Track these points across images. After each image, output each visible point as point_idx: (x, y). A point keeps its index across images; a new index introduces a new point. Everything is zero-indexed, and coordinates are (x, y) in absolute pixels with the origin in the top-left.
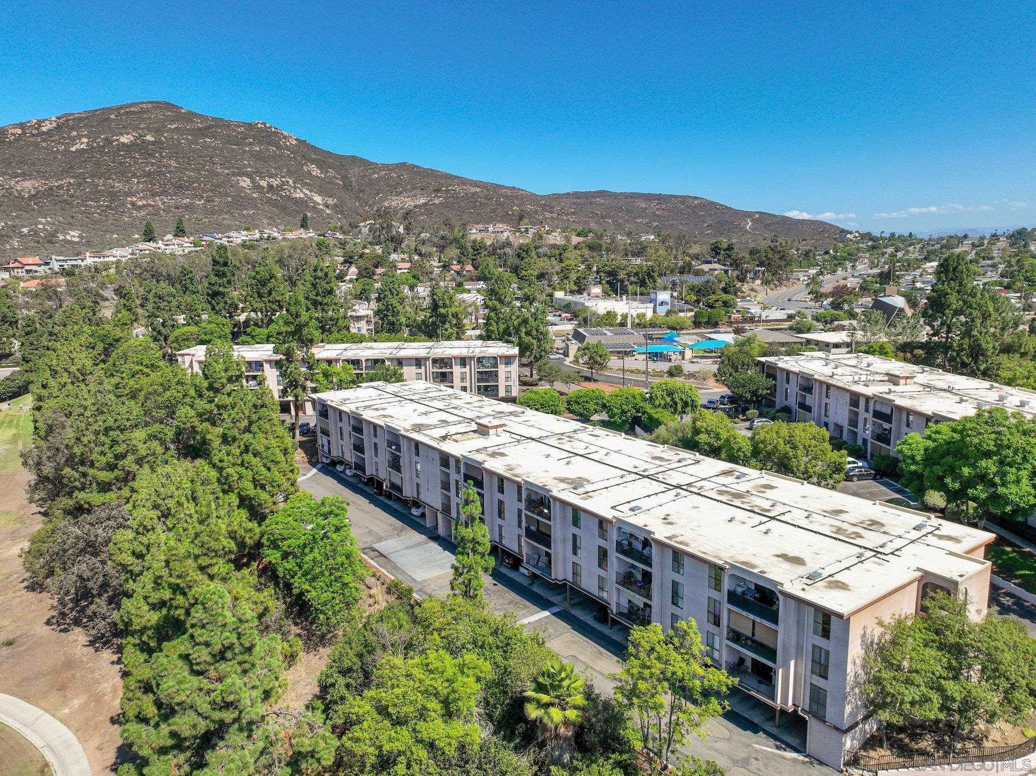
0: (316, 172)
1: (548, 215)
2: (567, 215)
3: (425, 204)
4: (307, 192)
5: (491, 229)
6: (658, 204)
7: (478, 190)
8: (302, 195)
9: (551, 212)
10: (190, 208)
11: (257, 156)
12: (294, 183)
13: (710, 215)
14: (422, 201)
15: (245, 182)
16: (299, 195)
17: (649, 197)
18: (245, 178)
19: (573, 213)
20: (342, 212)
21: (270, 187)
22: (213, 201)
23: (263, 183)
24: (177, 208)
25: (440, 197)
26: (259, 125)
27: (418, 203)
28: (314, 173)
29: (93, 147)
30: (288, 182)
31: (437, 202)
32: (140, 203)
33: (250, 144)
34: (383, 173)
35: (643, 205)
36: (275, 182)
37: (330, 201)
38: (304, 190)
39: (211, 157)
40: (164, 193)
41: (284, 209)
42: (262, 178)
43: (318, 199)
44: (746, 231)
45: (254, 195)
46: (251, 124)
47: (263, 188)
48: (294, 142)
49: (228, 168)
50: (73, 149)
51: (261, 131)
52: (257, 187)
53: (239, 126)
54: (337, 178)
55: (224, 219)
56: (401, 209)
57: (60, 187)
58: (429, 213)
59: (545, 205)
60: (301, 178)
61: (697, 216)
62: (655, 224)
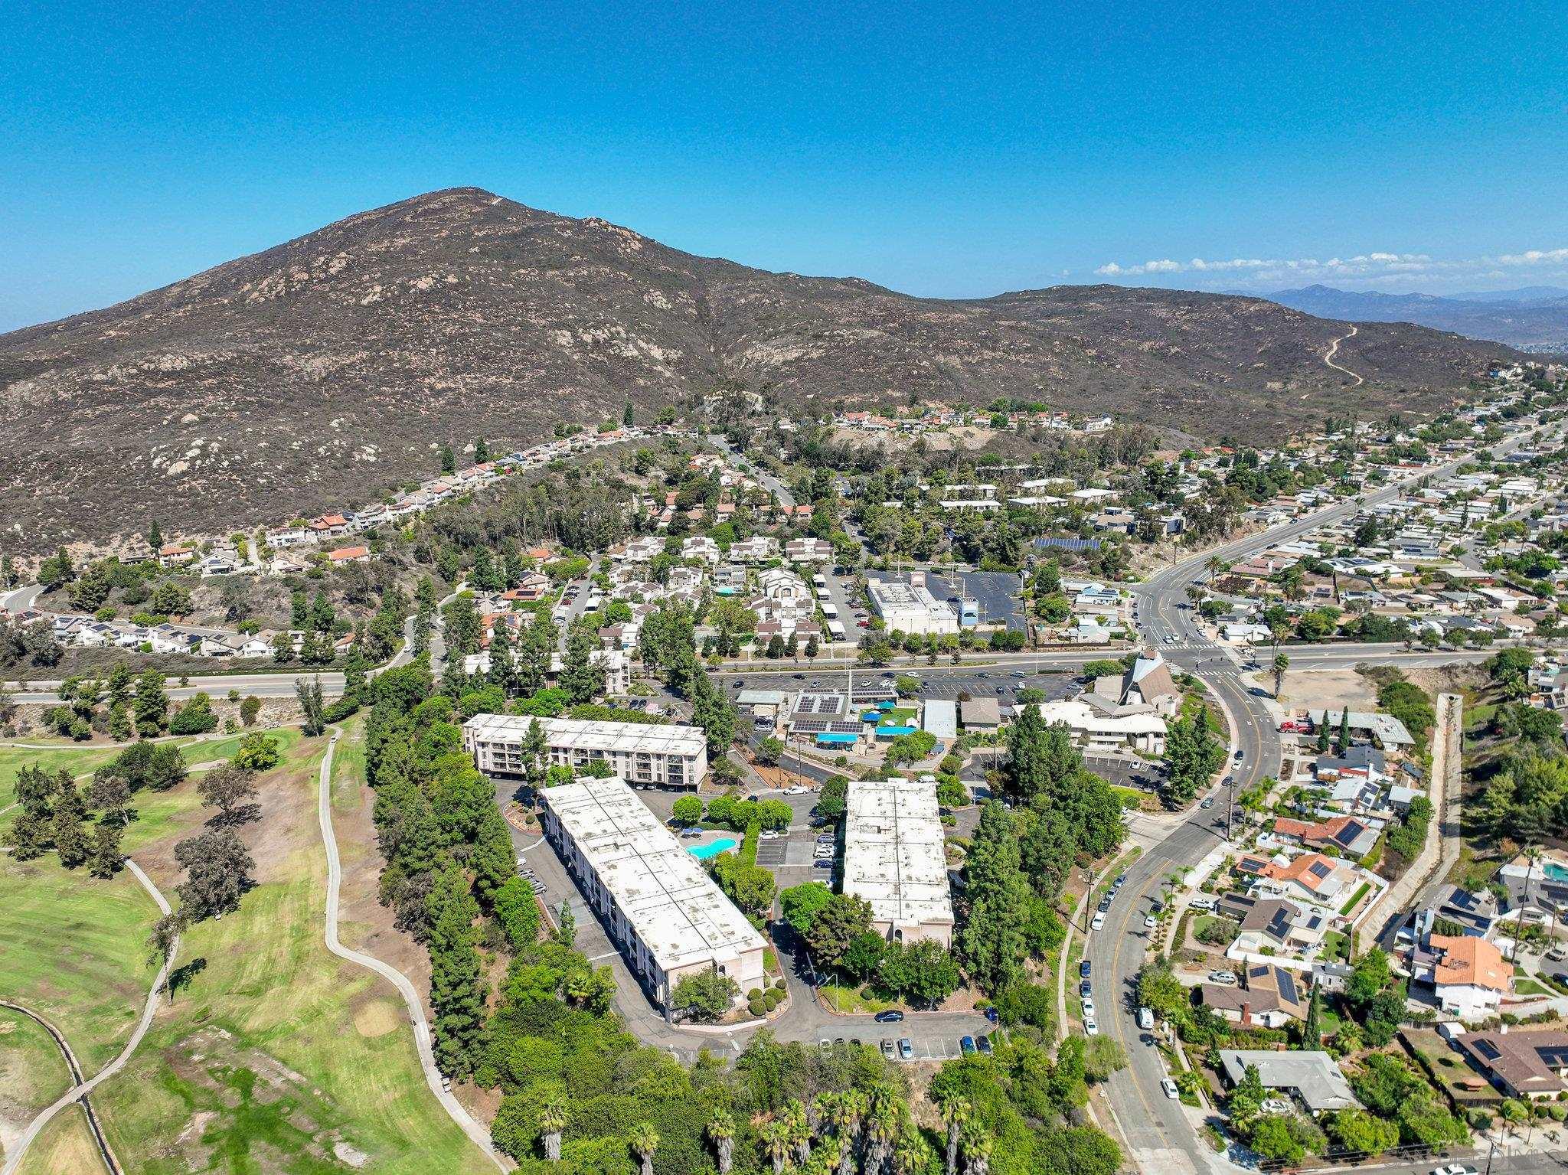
0: (661, 301)
1: (988, 354)
2: (1017, 353)
3: (798, 359)
4: (643, 344)
5: (865, 424)
6: (1188, 312)
8: (636, 353)
9: (994, 349)
10: (494, 389)
11: (584, 288)
12: (627, 332)
13: (1271, 333)
14: (793, 355)
15: (565, 338)
16: (631, 352)
17: (1174, 298)
18: (565, 332)
19: (1027, 349)
20: (686, 372)
21: (596, 342)
22: (523, 377)
23: (587, 338)
24: (481, 392)
25: (820, 347)
26: (592, 224)
27: (789, 358)
28: (657, 304)
29: (387, 299)
30: (618, 333)
31: (814, 355)
32: (439, 386)
33: (577, 264)
34: (753, 296)
35: (1163, 314)
36: (601, 335)
37: (674, 355)
38: (640, 342)
39: (525, 301)
40: (467, 369)
41: (610, 375)
42: (586, 330)
43: (657, 353)
44: (1325, 366)
45: (576, 357)
46: (580, 222)
47: (587, 344)
48: (637, 246)
49: (545, 317)
50: (365, 302)
51: (593, 232)
52: (580, 344)
53: (564, 228)
54: (690, 305)
55: (534, 406)
56: (766, 365)
57: (352, 366)
58: (802, 373)
59: (986, 337)
60: (636, 318)
61: (1250, 334)
62: (1174, 350)
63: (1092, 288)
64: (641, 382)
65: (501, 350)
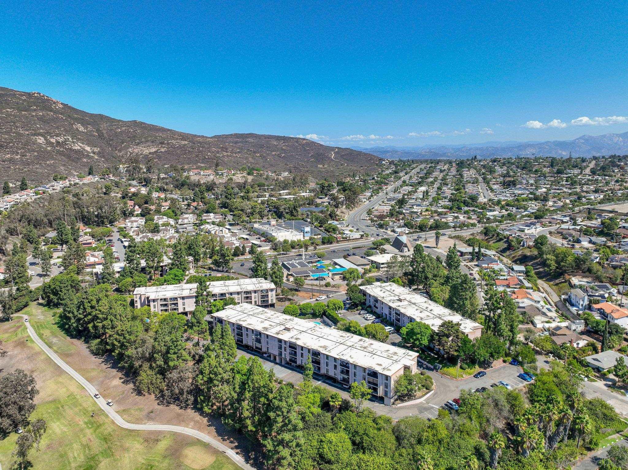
0: (81, 129)
1: (225, 154)
2: (236, 153)
3: (156, 152)
4: (81, 145)
5: (202, 173)
6: (284, 142)
7: (186, 142)
8: (79, 148)
9: (227, 152)
10: (11, 160)
11: (41, 119)
12: (72, 139)
13: (312, 150)
14: (153, 150)
15: (41, 140)
16: (76, 147)
17: (278, 138)
18: (40, 137)
19: (239, 152)
20: (104, 157)
21: (58, 142)
22: (26, 156)
23: (53, 140)
24: (3, 161)
25: (164, 147)
26: (36, 95)
27: (151, 151)
28: (80, 130)
30: (68, 139)
31: (163, 150)
33: (35, 110)
34: (124, 128)
35: (275, 143)
36: (61, 140)
37: (96, 150)
38: (79, 144)
39: (14, 123)
41: (69, 157)
42: (52, 137)
43: (88, 149)
44: (332, 160)
45: (49, 148)
46: (29, 94)
47: (53, 143)
48: (61, 106)
49: (27, 130)
51: (37, 98)
52: (50, 143)
53: (22, 95)
54: (94, 131)
55: (37, 168)
56: (141, 154)
58: (159, 158)
59: (222, 147)
60: (75, 134)
61: (305, 150)
62: (283, 155)
63: (247, 134)
64: (85, 160)
65: (10, 143)
